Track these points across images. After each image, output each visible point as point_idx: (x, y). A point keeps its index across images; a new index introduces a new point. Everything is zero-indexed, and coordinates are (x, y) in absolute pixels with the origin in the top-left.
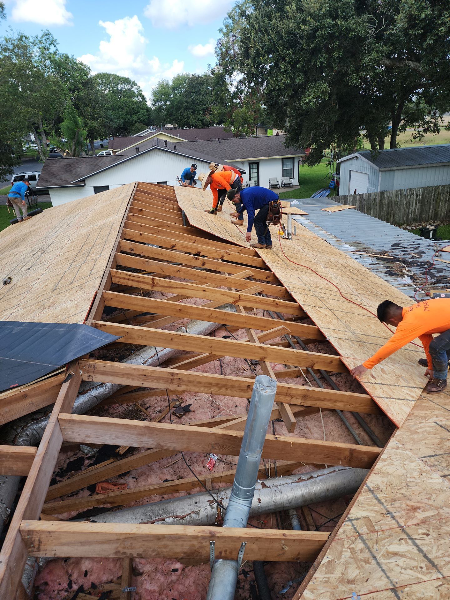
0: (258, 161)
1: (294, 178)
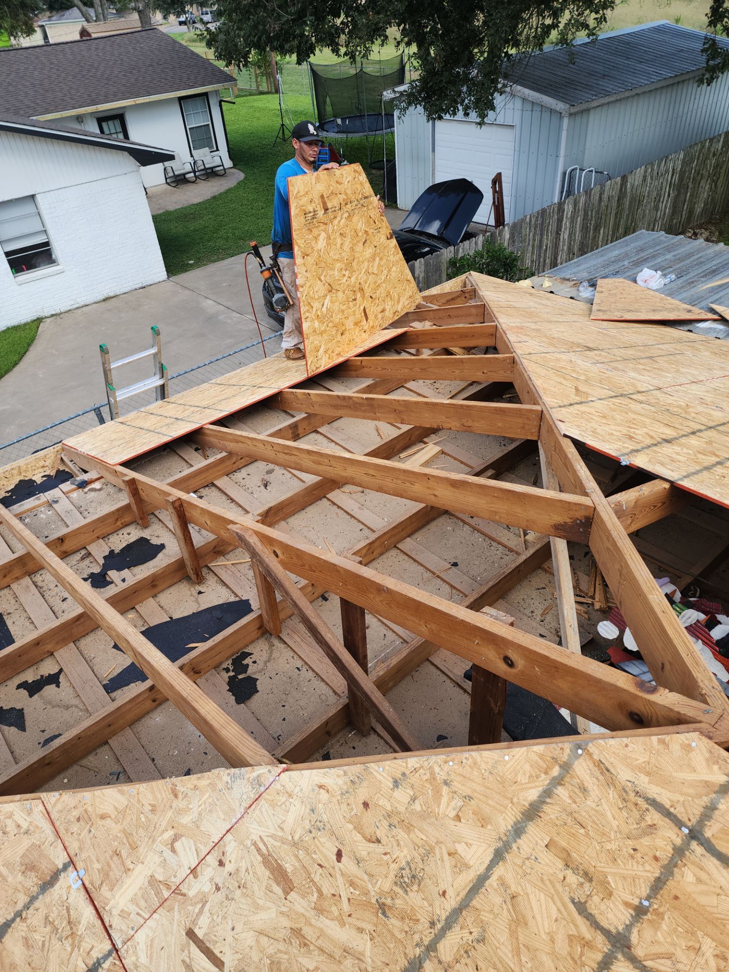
0: (120, 112)
1: (217, 150)
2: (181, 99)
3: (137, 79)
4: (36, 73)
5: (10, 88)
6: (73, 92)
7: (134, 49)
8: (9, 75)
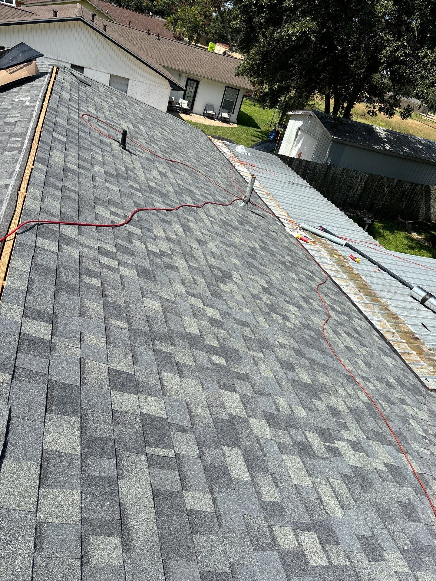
1: (233, 113)
2: (226, 87)
6: (184, 64)
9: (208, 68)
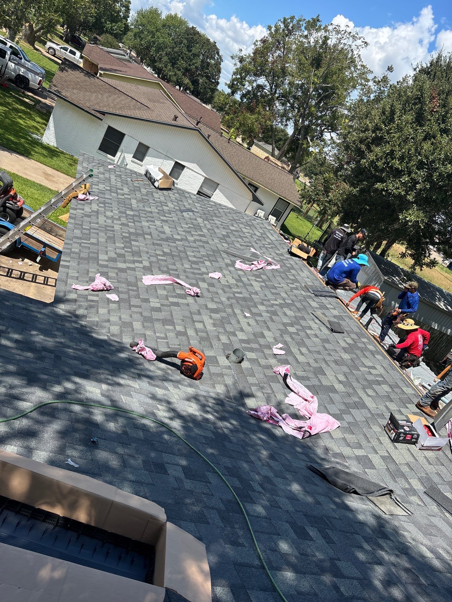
0: (258, 187)
1: (279, 221)
2: (280, 198)
3: (271, 183)
4: (243, 158)
5: (232, 156)
6: (249, 171)
7: (279, 175)
8: (234, 152)
9: (267, 178)
